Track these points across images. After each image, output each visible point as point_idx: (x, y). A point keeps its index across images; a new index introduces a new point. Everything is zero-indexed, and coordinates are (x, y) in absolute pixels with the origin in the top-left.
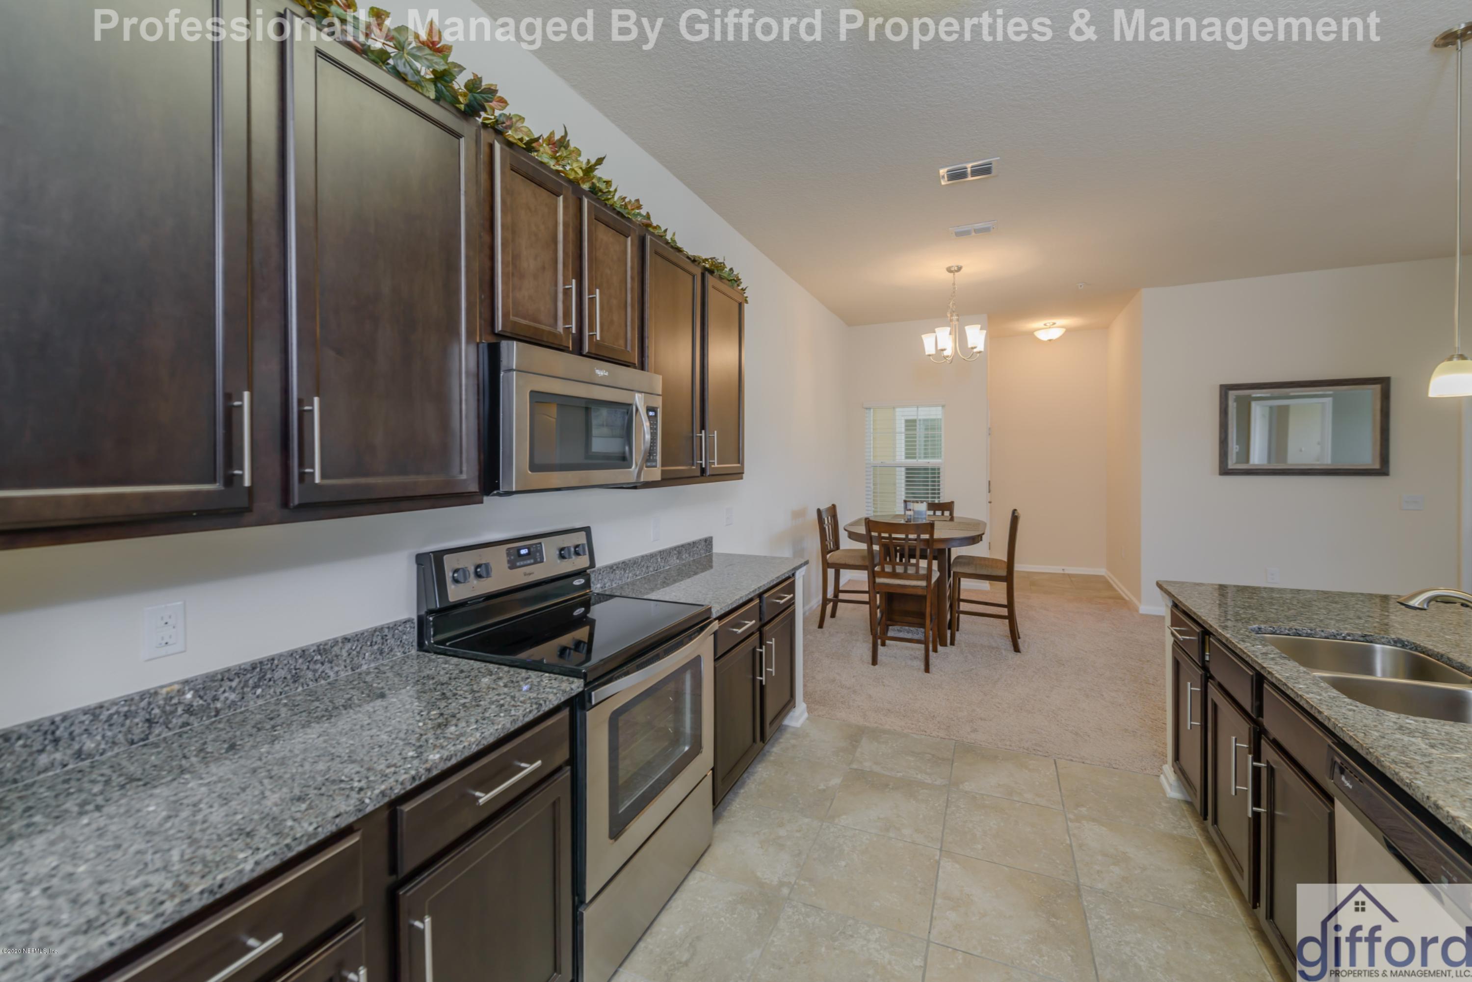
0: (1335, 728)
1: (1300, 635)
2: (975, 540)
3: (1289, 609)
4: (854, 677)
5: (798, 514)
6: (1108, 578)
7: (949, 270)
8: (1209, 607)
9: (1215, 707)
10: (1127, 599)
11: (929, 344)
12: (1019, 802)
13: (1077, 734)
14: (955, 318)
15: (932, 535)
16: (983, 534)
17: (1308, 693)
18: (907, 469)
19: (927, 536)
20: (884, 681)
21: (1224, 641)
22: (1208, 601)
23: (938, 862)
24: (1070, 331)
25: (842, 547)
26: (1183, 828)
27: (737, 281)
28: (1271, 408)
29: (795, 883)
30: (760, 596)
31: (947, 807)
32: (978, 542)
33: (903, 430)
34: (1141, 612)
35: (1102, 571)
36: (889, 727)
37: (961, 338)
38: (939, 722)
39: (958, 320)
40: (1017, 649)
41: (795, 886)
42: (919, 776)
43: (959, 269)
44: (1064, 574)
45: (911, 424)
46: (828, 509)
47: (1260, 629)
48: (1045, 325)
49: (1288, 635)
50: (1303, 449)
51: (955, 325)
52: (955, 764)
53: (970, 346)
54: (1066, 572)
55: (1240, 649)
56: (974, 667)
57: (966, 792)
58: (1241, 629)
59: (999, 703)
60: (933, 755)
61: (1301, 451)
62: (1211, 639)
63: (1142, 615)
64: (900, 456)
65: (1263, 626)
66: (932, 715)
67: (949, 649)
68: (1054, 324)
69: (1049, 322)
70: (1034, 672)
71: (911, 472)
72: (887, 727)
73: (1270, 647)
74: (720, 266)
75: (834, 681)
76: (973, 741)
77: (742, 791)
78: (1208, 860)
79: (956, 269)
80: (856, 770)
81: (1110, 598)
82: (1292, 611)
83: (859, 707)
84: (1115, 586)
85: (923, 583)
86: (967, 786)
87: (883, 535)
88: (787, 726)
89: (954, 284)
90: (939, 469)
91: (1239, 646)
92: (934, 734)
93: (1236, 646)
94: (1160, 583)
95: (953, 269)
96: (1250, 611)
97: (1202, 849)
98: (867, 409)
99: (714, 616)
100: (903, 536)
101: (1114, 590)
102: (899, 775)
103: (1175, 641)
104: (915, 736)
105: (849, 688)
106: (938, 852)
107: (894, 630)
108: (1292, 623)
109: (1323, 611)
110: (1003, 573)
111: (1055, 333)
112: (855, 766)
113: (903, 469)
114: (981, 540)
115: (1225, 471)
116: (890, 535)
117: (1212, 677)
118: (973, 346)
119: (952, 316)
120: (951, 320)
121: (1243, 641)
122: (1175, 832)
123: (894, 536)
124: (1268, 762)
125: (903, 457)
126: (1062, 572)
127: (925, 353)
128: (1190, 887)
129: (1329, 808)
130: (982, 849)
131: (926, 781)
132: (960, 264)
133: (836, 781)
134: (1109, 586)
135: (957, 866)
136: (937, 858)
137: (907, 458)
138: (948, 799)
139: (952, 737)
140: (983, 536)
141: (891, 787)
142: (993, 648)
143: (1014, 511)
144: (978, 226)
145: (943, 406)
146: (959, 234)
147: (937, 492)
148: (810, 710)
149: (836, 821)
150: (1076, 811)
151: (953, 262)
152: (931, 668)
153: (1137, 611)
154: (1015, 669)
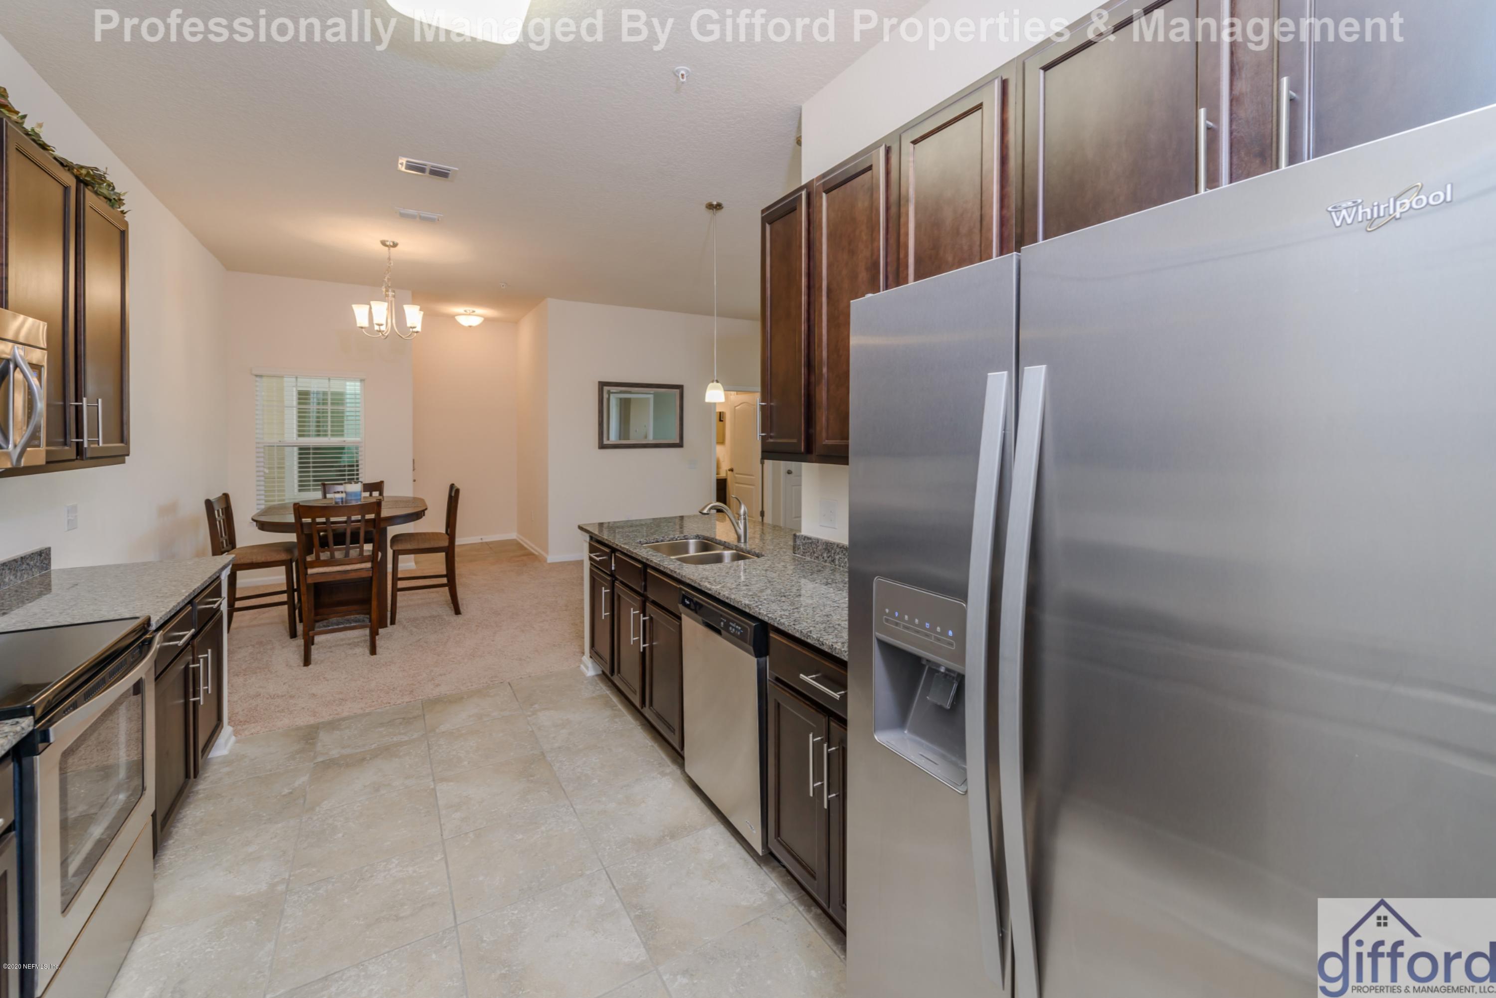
0: (682, 577)
1: (658, 542)
2: (418, 515)
3: (651, 529)
4: (284, 684)
5: (168, 510)
6: (521, 542)
7: (384, 243)
8: (613, 535)
9: (619, 596)
10: (537, 553)
11: (360, 314)
12: (488, 721)
13: (520, 659)
14: (391, 293)
15: (378, 513)
16: (426, 509)
17: (669, 565)
18: (301, 449)
19: (372, 516)
20: (326, 676)
21: (625, 552)
22: (612, 532)
23: (434, 789)
24: (487, 320)
25: (239, 544)
26: (598, 690)
27: (120, 201)
28: (621, 399)
29: (290, 876)
30: (191, 602)
31: (429, 749)
32: (421, 517)
33: (295, 403)
34: (549, 561)
35: (513, 535)
36: (347, 714)
37: (400, 317)
38: (400, 691)
39: (394, 296)
40: (457, 611)
41: (291, 878)
42: (395, 739)
43: (395, 245)
44: (482, 543)
45: (303, 396)
46: (219, 499)
47: (640, 542)
48: (465, 311)
49: (653, 543)
50: (637, 430)
51: (391, 301)
52: (427, 717)
53: (409, 325)
54: (484, 541)
55: (635, 553)
56: (421, 637)
57: (443, 732)
58: (632, 543)
59: (454, 658)
60: (404, 719)
61: (636, 431)
62: (617, 554)
63: (550, 564)
64: (291, 435)
65: (642, 540)
66: (392, 688)
67: (390, 628)
68: (474, 312)
69: (470, 309)
70: (476, 626)
71: (304, 451)
72: (345, 714)
73: (648, 549)
74: (101, 178)
75: (258, 695)
76: (439, 694)
77: (171, 842)
78: (613, 701)
79: (391, 244)
80: (322, 762)
81: (524, 555)
82: (653, 530)
83: (303, 708)
84: (526, 545)
85: (368, 565)
86: (443, 728)
87: (318, 520)
88: (211, 758)
89: (389, 259)
90: (357, 448)
91: (634, 551)
92: (399, 702)
93: (632, 553)
94: (581, 526)
95: (388, 243)
96: (634, 534)
97: (610, 697)
98: (257, 376)
99: (154, 627)
100: (344, 519)
101: (526, 549)
102: (373, 747)
103: (591, 564)
104: (379, 710)
105: (283, 696)
106: (432, 783)
107: (319, 627)
108: (655, 536)
109: (666, 527)
110: (445, 543)
111: (475, 321)
112: (320, 759)
113: (296, 449)
114: (424, 515)
115: (602, 446)
116: (328, 519)
117: (617, 579)
118: (413, 326)
119: (387, 291)
120: (387, 296)
121: (636, 549)
122: (594, 695)
123: (333, 519)
124: (650, 616)
125: (295, 436)
126: (480, 541)
127: (356, 324)
128: (607, 720)
129: (678, 622)
130: (469, 763)
131: (403, 740)
132: (396, 241)
133: (303, 779)
134: (521, 547)
135: (451, 783)
136: (432, 787)
137: (300, 436)
138: (428, 744)
139: (417, 698)
140: (426, 512)
141: (368, 759)
142: (436, 617)
143: (452, 486)
144: (425, 214)
145: (362, 381)
146: (403, 216)
147: (355, 472)
148: (236, 733)
149: (317, 809)
150: (531, 709)
151: (390, 238)
152: (378, 650)
153: (545, 560)
154: (460, 628)
